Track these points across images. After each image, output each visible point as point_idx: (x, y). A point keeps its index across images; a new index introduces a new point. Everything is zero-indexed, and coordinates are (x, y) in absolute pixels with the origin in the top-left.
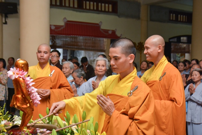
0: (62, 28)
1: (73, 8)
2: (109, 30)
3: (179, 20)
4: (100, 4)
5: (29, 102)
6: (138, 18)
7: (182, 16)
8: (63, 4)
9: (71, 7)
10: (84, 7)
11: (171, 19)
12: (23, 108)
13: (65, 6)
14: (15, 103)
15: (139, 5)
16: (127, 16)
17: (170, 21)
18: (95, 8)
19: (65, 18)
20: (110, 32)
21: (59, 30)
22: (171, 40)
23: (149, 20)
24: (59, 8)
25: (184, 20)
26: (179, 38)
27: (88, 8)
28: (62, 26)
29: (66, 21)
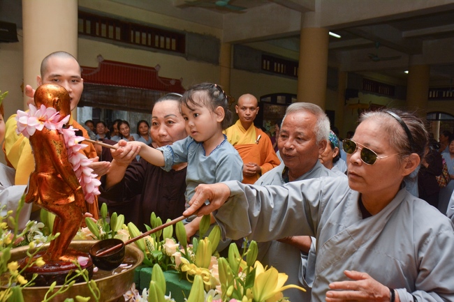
0: (95, 72)
1: (114, 40)
2: (171, 79)
3: (275, 70)
4: (157, 38)
5: (74, 192)
6: (216, 62)
7: (279, 65)
8: (97, 34)
9: (110, 39)
10: (132, 41)
11: (264, 68)
12: (57, 205)
13: (100, 36)
14: (35, 194)
15: (217, 42)
16: (199, 59)
17: (263, 70)
18: (150, 44)
19: (100, 56)
20: (173, 83)
21: (89, 74)
22: (263, 100)
23: (232, 67)
24: (89, 39)
25: (282, 72)
26: (274, 97)
27: (138, 41)
28: (96, 68)
29: (101, 60)
